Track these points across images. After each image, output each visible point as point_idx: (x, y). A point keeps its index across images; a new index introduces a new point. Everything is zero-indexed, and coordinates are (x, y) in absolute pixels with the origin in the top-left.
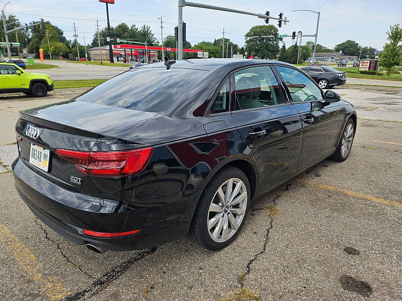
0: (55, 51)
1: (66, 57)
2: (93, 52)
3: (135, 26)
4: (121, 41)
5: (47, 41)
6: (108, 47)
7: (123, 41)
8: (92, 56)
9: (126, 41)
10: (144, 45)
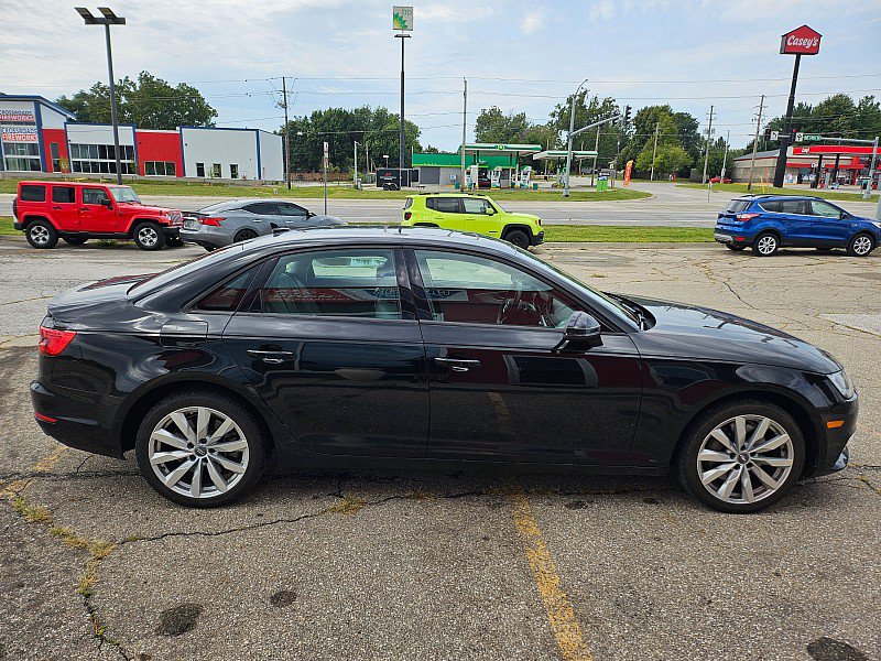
0: (662, 164)
1: (684, 175)
2: (742, 165)
3: (872, 97)
4: (806, 138)
5: (653, 145)
6: (777, 153)
7: (813, 138)
8: (739, 174)
9: (819, 138)
10: (871, 145)
